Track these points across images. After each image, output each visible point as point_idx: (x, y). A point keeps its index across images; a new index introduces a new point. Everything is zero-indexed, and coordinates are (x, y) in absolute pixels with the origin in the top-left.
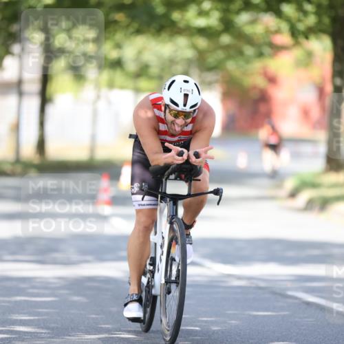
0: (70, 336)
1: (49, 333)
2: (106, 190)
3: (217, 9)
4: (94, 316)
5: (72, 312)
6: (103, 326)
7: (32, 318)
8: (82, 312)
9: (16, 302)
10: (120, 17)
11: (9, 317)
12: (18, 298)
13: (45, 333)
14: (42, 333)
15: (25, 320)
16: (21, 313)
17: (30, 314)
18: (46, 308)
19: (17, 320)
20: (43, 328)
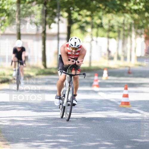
0: (83, 143)
1: (74, 142)
2: (97, 80)
3: (142, 2)
4: (93, 135)
5: (84, 133)
6: (98, 139)
7: (66, 136)
8: (88, 133)
9: (59, 129)
10: (101, 5)
11: (57, 136)
12: (60, 127)
13: (72, 142)
14: (71, 142)
15: (64, 137)
16: (62, 134)
17: (66, 134)
18: (73, 132)
19: (60, 137)
20: (71, 140)
